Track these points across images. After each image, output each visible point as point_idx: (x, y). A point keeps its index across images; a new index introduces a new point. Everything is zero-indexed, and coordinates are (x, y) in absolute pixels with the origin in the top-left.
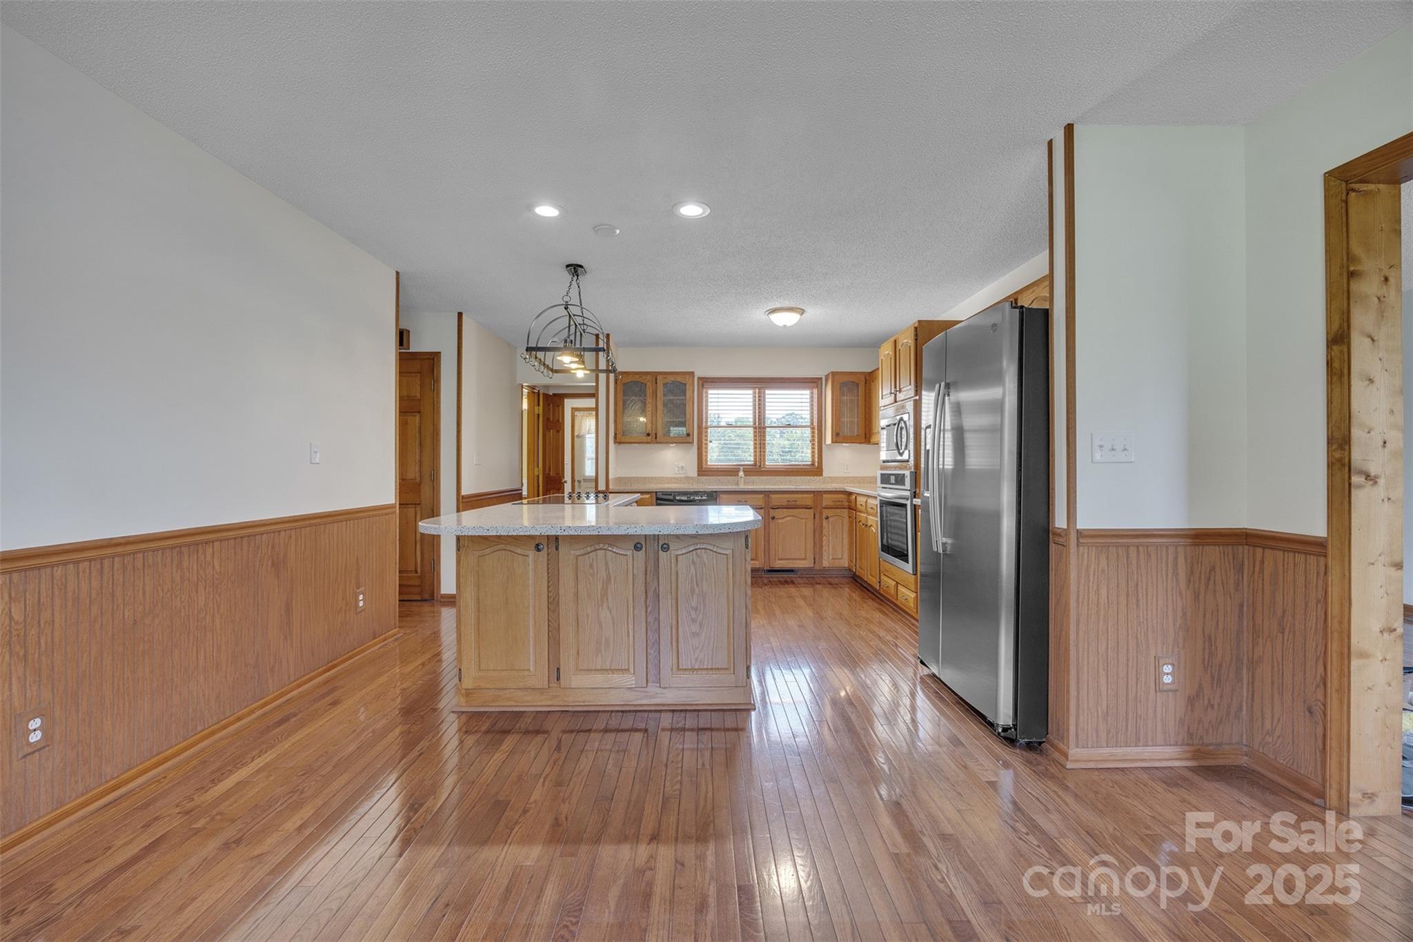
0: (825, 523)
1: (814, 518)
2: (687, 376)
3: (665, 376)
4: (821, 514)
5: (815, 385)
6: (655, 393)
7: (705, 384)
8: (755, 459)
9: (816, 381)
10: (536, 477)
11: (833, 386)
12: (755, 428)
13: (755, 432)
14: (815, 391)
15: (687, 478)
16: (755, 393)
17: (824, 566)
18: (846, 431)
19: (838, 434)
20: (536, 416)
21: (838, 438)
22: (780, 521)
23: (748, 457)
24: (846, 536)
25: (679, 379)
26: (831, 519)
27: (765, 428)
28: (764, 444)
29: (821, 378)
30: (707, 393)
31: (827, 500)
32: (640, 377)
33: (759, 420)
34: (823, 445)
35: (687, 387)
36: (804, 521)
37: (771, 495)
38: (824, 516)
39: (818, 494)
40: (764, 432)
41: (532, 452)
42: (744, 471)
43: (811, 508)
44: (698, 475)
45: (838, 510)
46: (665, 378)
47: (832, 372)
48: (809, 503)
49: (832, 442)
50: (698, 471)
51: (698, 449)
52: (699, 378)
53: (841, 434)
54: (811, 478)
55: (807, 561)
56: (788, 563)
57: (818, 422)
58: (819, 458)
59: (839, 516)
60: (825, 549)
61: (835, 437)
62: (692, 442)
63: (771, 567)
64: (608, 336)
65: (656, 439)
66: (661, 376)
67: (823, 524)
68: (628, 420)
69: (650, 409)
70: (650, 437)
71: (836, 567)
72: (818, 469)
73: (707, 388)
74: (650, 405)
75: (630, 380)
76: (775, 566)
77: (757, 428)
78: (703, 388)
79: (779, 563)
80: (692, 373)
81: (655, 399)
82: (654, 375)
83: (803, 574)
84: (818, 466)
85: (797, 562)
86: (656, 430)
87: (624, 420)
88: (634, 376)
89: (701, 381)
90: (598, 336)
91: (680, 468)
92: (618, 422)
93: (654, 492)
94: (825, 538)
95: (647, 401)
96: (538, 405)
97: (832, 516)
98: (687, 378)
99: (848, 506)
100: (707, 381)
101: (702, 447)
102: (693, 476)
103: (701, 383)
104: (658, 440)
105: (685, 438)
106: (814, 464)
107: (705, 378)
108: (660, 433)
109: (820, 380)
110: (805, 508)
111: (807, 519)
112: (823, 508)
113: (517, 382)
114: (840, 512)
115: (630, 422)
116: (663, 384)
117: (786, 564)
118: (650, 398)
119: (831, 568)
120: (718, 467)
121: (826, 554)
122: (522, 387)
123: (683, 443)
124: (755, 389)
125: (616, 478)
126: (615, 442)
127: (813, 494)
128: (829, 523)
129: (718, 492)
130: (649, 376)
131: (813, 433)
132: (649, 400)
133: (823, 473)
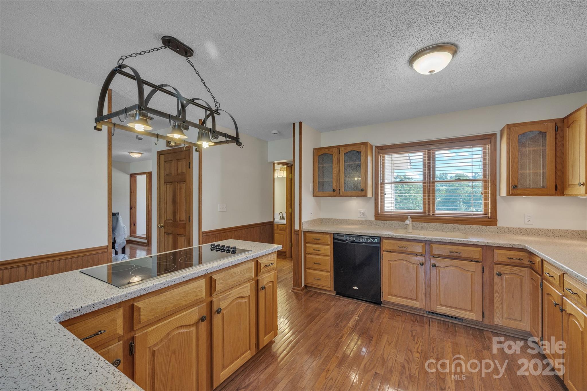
0: (496, 279)
1: (483, 272)
3: (345, 147)
4: (491, 269)
5: (488, 140)
6: (339, 160)
7: (381, 151)
8: (424, 209)
9: (490, 137)
11: (508, 140)
12: (424, 183)
13: (424, 186)
14: (488, 147)
15: (366, 221)
16: (424, 154)
17: (495, 323)
18: (524, 185)
19: (515, 187)
20: (290, 179)
21: (515, 191)
22: (442, 269)
23: (418, 207)
24: (526, 297)
25: (356, 149)
26: (504, 277)
27: (434, 183)
28: (433, 196)
29: (495, 134)
30: (384, 157)
31: (499, 256)
32: (329, 150)
33: (428, 176)
34: (498, 197)
35: (362, 154)
36: (469, 273)
37: (433, 245)
38: (495, 272)
39: (488, 248)
40: (434, 186)
41: (288, 201)
42: (411, 218)
43: (478, 262)
44: (376, 219)
45: (515, 268)
46: (346, 149)
47: (507, 125)
48: (477, 256)
49: (509, 195)
50: (375, 216)
51: (375, 200)
52: (377, 147)
53: (519, 186)
54: (481, 230)
55: (474, 314)
56: (451, 311)
57: (490, 176)
58: (492, 209)
59: (517, 274)
60: (497, 307)
61: (511, 190)
62: (366, 196)
63: (432, 310)
64: (301, 123)
65: (340, 193)
66: (343, 148)
67: (494, 279)
68: (322, 180)
69: (336, 172)
70: (335, 192)
71: (513, 328)
72: (491, 219)
73: (384, 154)
74: (336, 170)
75: (322, 153)
76: (437, 311)
77: (427, 183)
78: (379, 154)
79: (441, 309)
80: (366, 144)
81: (338, 165)
82: (338, 147)
83: (469, 324)
84: (491, 217)
85: (462, 312)
86: (340, 187)
87: (319, 180)
88: (325, 150)
89: (378, 149)
90: (294, 124)
91: (362, 213)
92: (315, 182)
93: (332, 233)
94: (497, 294)
95: (333, 167)
96: (291, 174)
97: (507, 273)
98: (362, 147)
99: (529, 266)
100: (384, 148)
101: (378, 198)
102: (371, 221)
103: (377, 150)
104: (341, 194)
105: (360, 192)
106: (487, 215)
107: (382, 147)
108: (342, 189)
109: (494, 136)
110: (472, 261)
111: (474, 271)
112: (495, 263)
113: (268, 161)
114: (518, 270)
115: (323, 182)
116: (345, 153)
117: (449, 312)
118: (335, 165)
119: (506, 328)
120: (391, 213)
121: (499, 312)
122: (274, 164)
123: (360, 196)
124: (425, 151)
125: (319, 219)
126: (314, 196)
127: (481, 248)
128: (502, 280)
129: (381, 238)
130: (334, 149)
131: (485, 185)
132: (335, 166)
133: (498, 225)
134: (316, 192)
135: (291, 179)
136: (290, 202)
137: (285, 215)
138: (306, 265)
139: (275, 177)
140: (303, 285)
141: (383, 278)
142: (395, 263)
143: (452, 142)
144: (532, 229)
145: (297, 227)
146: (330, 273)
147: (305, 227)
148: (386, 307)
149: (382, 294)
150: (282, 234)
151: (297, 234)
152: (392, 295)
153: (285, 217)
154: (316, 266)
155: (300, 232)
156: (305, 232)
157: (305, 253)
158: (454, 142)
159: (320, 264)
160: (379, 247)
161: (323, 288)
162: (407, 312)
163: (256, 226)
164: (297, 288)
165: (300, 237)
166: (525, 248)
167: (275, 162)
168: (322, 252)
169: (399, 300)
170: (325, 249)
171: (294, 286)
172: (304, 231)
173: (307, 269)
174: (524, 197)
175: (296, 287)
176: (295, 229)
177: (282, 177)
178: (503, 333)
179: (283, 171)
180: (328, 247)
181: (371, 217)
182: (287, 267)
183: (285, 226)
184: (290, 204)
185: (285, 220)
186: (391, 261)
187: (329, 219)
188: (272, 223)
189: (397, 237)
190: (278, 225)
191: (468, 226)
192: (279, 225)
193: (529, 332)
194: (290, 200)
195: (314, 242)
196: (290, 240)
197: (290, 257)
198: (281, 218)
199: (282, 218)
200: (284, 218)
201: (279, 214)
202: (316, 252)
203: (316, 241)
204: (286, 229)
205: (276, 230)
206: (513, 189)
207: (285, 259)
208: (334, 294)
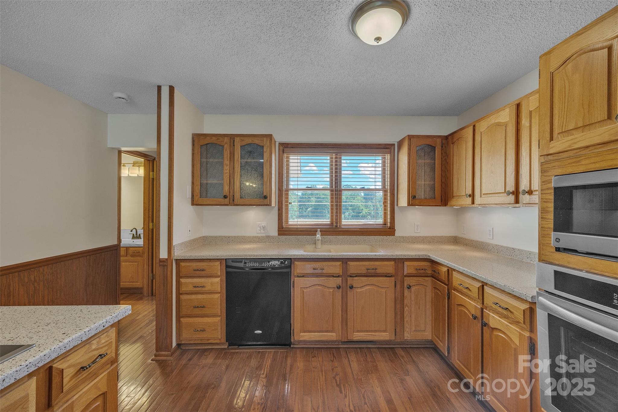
0: (406, 292)
1: (395, 287)
2: (265, 139)
3: (242, 138)
4: (403, 282)
5: (388, 150)
6: (232, 155)
7: (285, 149)
8: (332, 219)
9: (390, 147)
10: (150, 230)
11: (409, 149)
12: (332, 191)
13: (332, 195)
14: (388, 157)
15: (268, 237)
16: (332, 158)
17: (405, 338)
18: (421, 194)
19: (414, 197)
20: (151, 179)
21: (413, 201)
22: (359, 290)
23: (325, 218)
24: (429, 306)
25: (256, 141)
26: (413, 289)
27: (341, 191)
28: (340, 206)
29: (394, 145)
30: (288, 158)
31: (408, 268)
32: (218, 139)
33: (336, 183)
34: (396, 206)
35: (265, 150)
36: (384, 290)
37: (349, 262)
38: (406, 285)
39: (399, 261)
40: (341, 195)
41: (147, 211)
42: (320, 231)
43: (391, 276)
44: (279, 235)
45: (420, 279)
46: (243, 140)
47: (408, 135)
48: (391, 270)
49: (409, 204)
50: (278, 231)
51: (279, 210)
52: (281, 144)
53: (417, 197)
54: (383, 240)
55: (388, 334)
56: (367, 336)
57: (390, 185)
58: (392, 219)
59: (422, 285)
60: (407, 321)
61: (411, 200)
62: (269, 205)
63: (348, 340)
64: (172, 89)
65: (233, 201)
66: (238, 138)
67: (405, 293)
68: (205, 182)
69: (228, 171)
70: (227, 200)
71: (419, 340)
72: (390, 229)
73: (289, 153)
74: (228, 167)
75: (207, 143)
76: (354, 339)
77: (334, 191)
78: (283, 153)
79: (357, 336)
80: (270, 136)
81: (232, 161)
82: (232, 137)
83: (382, 344)
84: (390, 227)
85: (377, 334)
86: (234, 192)
87: (202, 182)
88: (211, 138)
89: (282, 146)
90: (159, 88)
91: (262, 227)
92: (195, 184)
93: (223, 259)
94: (407, 308)
95: (225, 163)
96: (153, 171)
97: (414, 285)
98: (265, 141)
99: (431, 275)
100: (289, 146)
101: (282, 208)
102: (273, 237)
103: (281, 148)
104: (236, 203)
105: (262, 200)
106: (386, 225)
107: (288, 144)
108: (237, 196)
109: (393, 146)
110: (386, 276)
111: (388, 288)
112: (405, 276)
113: (108, 147)
114: (423, 280)
115: (207, 184)
116: (241, 146)
117: (365, 337)
118: (227, 160)
119: (413, 341)
120: (297, 226)
121: (408, 327)
122: (120, 152)
123: (262, 205)
124: (333, 155)
125: (201, 237)
126: (193, 204)
127: (393, 261)
128: (411, 292)
129: (292, 260)
130: (226, 138)
131: (385, 195)
132: (227, 162)
133: (395, 235)
134: (196, 198)
135: (153, 179)
136: (151, 213)
137: (141, 232)
138: (179, 311)
139: (122, 175)
140: (174, 344)
141: (294, 311)
142: (309, 290)
143: (359, 148)
144: (420, 237)
145: (163, 254)
146: (219, 318)
147: (178, 253)
148: (297, 348)
149: (293, 332)
150: (136, 262)
151: (164, 266)
152: (305, 332)
153: (142, 236)
154: (197, 311)
155: (169, 262)
156: (178, 261)
157: (179, 294)
158: (360, 148)
159: (204, 307)
160: (289, 272)
161: (209, 342)
162: (322, 348)
163: (79, 256)
164: (163, 353)
165: (169, 269)
166: (429, 258)
167: (123, 149)
168: (208, 288)
169: (313, 336)
170: (212, 284)
171: (157, 351)
172: (176, 260)
173: (182, 317)
174: (416, 207)
175: (161, 351)
176: (161, 257)
177: (136, 175)
178: (409, 346)
179: (139, 166)
180: (217, 280)
181: (274, 232)
182: (146, 313)
183: (142, 249)
184: (150, 216)
185: (142, 240)
186: (305, 288)
187: (216, 237)
188: (116, 248)
189: (311, 257)
190: (127, 248)
191: (372, 237)
192: (131, 249)
193: (431, 340)
194: (151, 210)
195: (195, 275)
196: (150, 269)
197: (150, 295)
198: (133, 237)
199: (136, 237)
200: (139, 237)
201: (131, 231)
202: (198, 290)
203: (197, 272)
204: (143, 253)
205: (124, 256)
206: (412, 199)
207: (141, 299)
208: (226, 347)
